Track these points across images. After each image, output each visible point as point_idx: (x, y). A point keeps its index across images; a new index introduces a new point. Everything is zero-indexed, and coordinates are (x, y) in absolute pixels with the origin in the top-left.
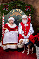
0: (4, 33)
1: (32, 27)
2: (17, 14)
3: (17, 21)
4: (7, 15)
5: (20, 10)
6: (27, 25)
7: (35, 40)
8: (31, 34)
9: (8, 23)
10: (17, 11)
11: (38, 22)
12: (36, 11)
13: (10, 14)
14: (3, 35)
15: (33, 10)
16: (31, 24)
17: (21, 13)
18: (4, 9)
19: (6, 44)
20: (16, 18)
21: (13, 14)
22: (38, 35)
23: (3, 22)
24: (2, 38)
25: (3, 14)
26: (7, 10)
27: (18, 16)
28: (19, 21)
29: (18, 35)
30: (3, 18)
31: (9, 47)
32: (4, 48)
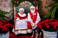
0: (16, 21)
1: (39, 16)
2: (26, 6)
3: (27, 11)
4: (18, 7)
5: (28, 2)
6: (35, 14)
7: (42, 25)
8: (39, 21)
9: (19, 13)
10: (27, 3)
11: (44, 12)
12: (42, 3)
13: (21, 5)
14: (15, 23)
15: (40, 2)
16: (38, 13)
17: (29, 5)
18: (16, 2)
19: (18, 30)
20: (26, 9)
21: (23, 6)
22: (45, 21)
23: (15, 13)
24: (14, 25)
25: (15, 6)
26: (18, 3)
27: (27, 7)
28: (28, 11)
29: (28, 23)
30: (15, 9)
31: (20, 32)
32: (16, 33)
